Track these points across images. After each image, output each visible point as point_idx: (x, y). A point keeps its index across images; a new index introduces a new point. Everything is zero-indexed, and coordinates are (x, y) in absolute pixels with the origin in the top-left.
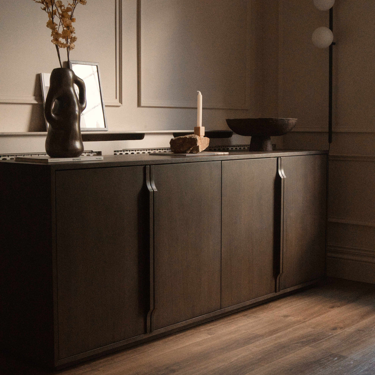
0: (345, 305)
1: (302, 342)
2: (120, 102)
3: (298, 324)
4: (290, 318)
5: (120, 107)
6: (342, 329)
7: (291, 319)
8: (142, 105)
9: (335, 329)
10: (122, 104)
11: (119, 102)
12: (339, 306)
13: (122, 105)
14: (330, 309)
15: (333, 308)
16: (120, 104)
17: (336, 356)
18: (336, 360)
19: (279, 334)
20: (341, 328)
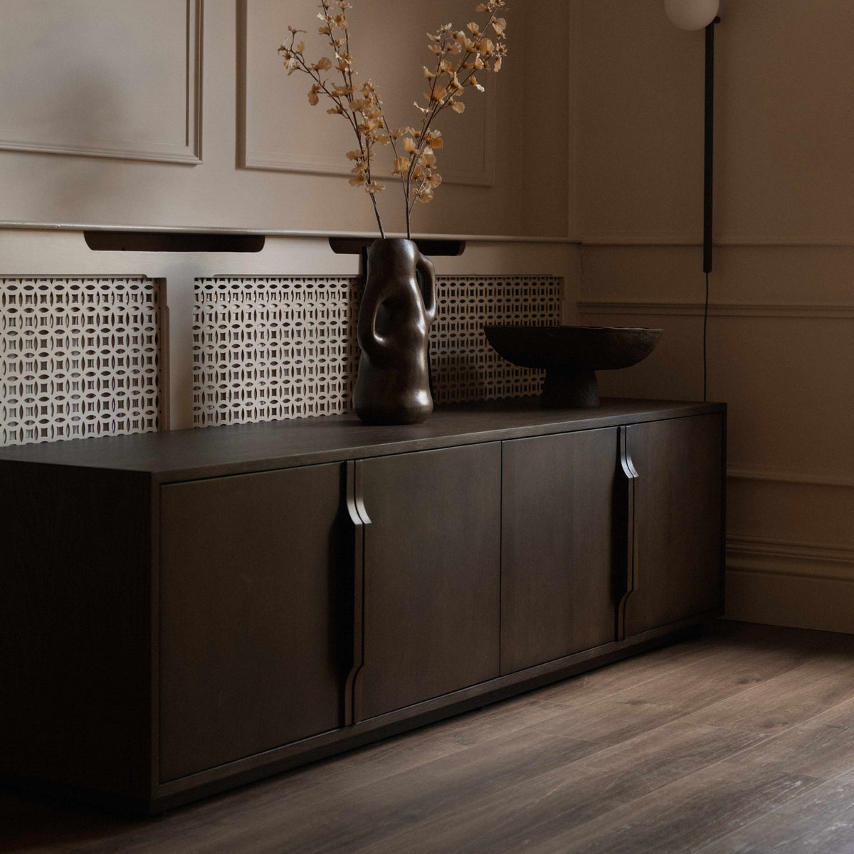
0: (772, 676)
1: (702, 753)
2: (196, 154)
3: (675, 719)
4: (647, 706)
5: (196, 167)
6: (787, 726)
7: (651, 708)
8: (248, 164)
9: (769, 725)
10: (201, 159)
11: (193, 155)
12: (761, 680)
13: (200, 162)
14: (740, 686)
15: (745, 683)
16: (195, 160)
17: (796, 778)
18: (800, 787)
19: (636, 740)
20: (785, 723)
